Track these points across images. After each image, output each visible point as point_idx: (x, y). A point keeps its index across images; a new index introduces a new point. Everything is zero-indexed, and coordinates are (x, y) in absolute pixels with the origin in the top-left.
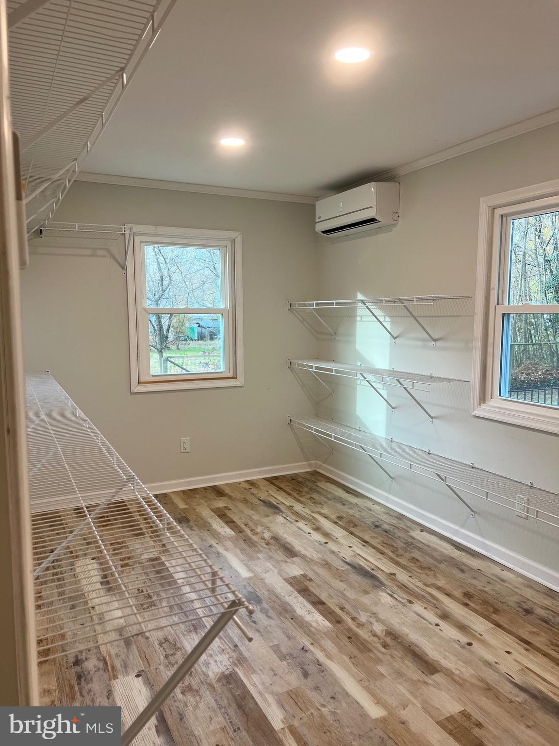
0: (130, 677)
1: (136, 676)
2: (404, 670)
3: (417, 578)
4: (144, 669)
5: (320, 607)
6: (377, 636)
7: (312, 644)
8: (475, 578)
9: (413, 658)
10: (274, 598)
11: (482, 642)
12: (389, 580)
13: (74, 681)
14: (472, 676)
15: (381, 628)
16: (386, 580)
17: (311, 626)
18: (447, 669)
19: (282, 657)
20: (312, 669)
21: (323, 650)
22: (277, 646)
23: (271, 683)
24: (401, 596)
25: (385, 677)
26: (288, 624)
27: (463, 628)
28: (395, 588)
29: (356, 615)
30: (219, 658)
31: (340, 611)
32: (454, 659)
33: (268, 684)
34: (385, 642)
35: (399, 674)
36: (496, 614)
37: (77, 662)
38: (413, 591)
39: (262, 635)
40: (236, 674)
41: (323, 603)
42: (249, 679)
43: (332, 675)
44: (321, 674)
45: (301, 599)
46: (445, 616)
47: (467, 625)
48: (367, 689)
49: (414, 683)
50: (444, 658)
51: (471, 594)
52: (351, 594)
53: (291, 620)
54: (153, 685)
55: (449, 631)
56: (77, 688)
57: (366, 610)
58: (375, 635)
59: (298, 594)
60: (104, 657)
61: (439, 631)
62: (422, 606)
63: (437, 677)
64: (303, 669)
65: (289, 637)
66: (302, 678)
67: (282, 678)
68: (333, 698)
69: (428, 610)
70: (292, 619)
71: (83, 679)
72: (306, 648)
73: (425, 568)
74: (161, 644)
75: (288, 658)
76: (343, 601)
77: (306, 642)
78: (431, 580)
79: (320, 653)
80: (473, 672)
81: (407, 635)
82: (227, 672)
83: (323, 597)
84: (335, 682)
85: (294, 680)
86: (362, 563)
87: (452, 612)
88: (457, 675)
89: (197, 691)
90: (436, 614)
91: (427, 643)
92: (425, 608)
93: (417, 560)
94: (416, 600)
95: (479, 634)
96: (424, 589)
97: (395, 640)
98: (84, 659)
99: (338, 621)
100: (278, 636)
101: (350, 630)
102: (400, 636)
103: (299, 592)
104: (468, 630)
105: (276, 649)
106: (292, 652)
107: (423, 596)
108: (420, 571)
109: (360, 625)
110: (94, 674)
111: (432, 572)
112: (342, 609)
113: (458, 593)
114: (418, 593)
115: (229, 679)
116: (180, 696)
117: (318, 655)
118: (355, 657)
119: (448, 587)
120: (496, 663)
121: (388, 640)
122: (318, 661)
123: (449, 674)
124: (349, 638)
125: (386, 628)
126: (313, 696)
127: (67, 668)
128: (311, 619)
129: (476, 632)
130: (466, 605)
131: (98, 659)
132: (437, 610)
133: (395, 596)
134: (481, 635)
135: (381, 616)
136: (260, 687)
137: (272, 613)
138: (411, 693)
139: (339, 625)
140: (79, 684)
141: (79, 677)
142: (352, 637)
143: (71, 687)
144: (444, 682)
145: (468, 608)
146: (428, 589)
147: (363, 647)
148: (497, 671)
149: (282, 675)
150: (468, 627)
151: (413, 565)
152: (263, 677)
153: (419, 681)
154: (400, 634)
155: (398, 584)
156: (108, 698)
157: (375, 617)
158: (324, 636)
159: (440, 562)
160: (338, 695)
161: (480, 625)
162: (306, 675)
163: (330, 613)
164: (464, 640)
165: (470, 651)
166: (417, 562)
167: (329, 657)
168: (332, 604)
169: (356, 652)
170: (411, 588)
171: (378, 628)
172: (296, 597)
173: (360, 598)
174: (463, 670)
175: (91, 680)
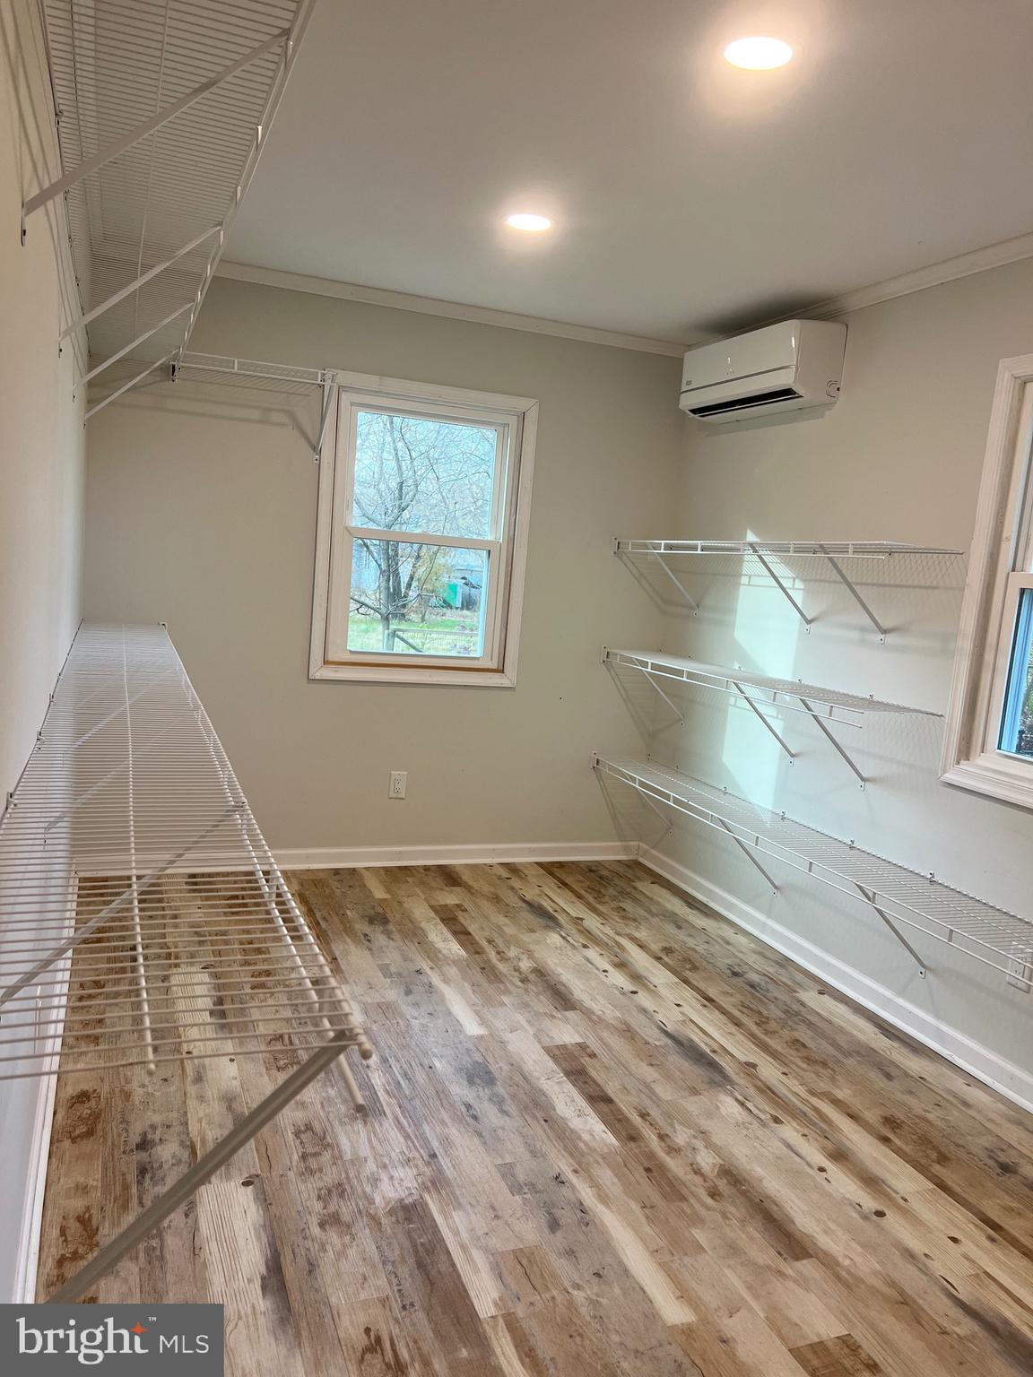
0: (233, 1183)
1: (243, 1184)
2: (743, 1241)
3: (796, 1078)
4: (260, 1173)
5: (604, 1108)
6: (702, 1175)
7: (576, 1171)
8: (911, 1093)
9: (763, 1224)
10: (518, 1078)
11: (906, 1212)
12: (742, 1075)
13: (132, 1177)
14: (875, 1273)
15: (711, 1160)
16: (737, 1074)
17: (580, 1138)
18: (826, 1254)
19: (516, 1188)
20: (567, 1216)
21: (594, 1184)
22: (510, 1166)
23: (486, 1230)
24: (760, 1107)
25: (706, 1252)
26: (538, 1130)
27: (871, 1182)
28: (752, 1091)
29: (668, 1130)
30: (399, 1173)
31: (639, 1119)
32: (845, 1237)
33: (480, 1233)
34: (716, 1187)
35: (733, 1250)
36: (942, 1165)
37: (144, 1145)
38: (787, 1101)
39: (485, 1143)
40: (424, 1205)
41: (609, 1101)
42: (446, 1217)
43: (603, 1231)
44: (584, 1228)
45: (568, 1087)
46: (840, 1155)
47: (882, 1177)
48: (666, 1268)
49: (758, 1270)
50: (826, 1232)
51: (898, 1121)
52: (665, 1092)
53: (543, 1122)
54: (270, 1204)
55: (843, 1184)
56: (134, 1190)
57: (688, 1123)
58: (697, 1171)
59: (565, 1078)
60: (192, 1142)
61: (825, 1183)
62: (798, 1131)
63: (806, 1266)
64: (550, 1214)
65: (534, 1154)
66: (547, 1230)
67: (509, 1225)
68: (597, 1275)
69: (809, 1140)
70: (546, 1121)
71: (148, 1176)
72: (563, 1178)
73: (815, 1062)
74: (297, 1134)
75: (526, 1191)
76: (648, 1102)
77: (564, 1166)
78: (823, 1086)
79: (588, 1190)
80: (879, 1268)
81: (760, 1181)
82: (409, 1201)
83: (612, 1089)
84: (607, 1247)
85: (530, 1231)
86: (697, 1038)
87: (854, 1148)
88: (843, 1268)
89: (348, 1226)
90: (824, 1148)
91: (796, 1201)
92: (804, 1135)
93: (804, 1045)
94: (790, 1119)
95: (902, 1198)
96: (807, 1101)
97: (735, 1186)
98: (157, 1141)
99: (632, 1137)
100: (514, 1148)
101: (651, 1156)
102: (745, 1180)
103: (568, 1074)
104: (880, 1186)
105: (507, 1171)
106: (534, 1181)
107: (805, 1114)
108: (804, 1066)
109: (673, 1150)
110: (170, 1169)
111: (829, 1070)
112: (644, 1115)
113: (872, 1116)
114: (794, 1105)
115: (411, 1213)
116: (316, 1230)
117: (583, 1193)
118: (652, 1207)
119: (857, 1104)
120: (926, 1255)
121: (722, 1184)
122: (582, 1204)
123: (828, 1262)
124: (648, 1170)
125: (723, 1163)
126: (561, 1266)
127: (124, 1152)
128: (581, 1127)
129: (898, 1193)
130: (885, 1140)
131: (182, 1144)
132: (826, 1141)
133: (749, 1105)
134: (906, 1200)
135: (715, 1139)
136: (465, 1235)
137: (510, 1106)
138: (750, 1288)
139: (632, 1145)
140: (140, 1183)
141: (143, 1171)
142: (653, 1170)
143: (126, 1187)
144: (817, 1276)
145: (888, 1147)
146: (814, 1101)
147: (673, 1190)
148: (925, 1271)
149: (510, 1221)
150: (883, 1181)
151: (793, 1052)
152: (473, 1218)
153: (768, 1267)
154: (747, 1177)
155: (759, 1083)
156: (187, 1216)
157: (703, 1139)
158: (600, 1160)
159: (848, 1054)
160: (608, 1271)
161: (905, 1180)
162: (554, 1225)
163: (619, 1120)
164: (870, 1204)
165: (878, 1226)
166: (802, 1049)
167: (604, 1199)
168: (625, 1104)
169: (656, 1197)
170: (781, 1095)
171: (706, 1160)
172: (559, 1083)
173: (681, 1101)
174: (859, 1260)
175: (163, 1179)
